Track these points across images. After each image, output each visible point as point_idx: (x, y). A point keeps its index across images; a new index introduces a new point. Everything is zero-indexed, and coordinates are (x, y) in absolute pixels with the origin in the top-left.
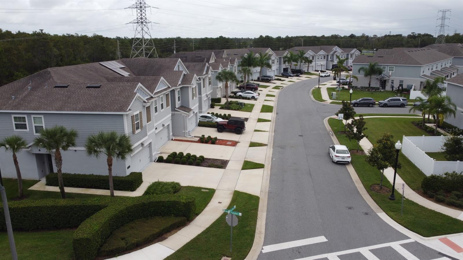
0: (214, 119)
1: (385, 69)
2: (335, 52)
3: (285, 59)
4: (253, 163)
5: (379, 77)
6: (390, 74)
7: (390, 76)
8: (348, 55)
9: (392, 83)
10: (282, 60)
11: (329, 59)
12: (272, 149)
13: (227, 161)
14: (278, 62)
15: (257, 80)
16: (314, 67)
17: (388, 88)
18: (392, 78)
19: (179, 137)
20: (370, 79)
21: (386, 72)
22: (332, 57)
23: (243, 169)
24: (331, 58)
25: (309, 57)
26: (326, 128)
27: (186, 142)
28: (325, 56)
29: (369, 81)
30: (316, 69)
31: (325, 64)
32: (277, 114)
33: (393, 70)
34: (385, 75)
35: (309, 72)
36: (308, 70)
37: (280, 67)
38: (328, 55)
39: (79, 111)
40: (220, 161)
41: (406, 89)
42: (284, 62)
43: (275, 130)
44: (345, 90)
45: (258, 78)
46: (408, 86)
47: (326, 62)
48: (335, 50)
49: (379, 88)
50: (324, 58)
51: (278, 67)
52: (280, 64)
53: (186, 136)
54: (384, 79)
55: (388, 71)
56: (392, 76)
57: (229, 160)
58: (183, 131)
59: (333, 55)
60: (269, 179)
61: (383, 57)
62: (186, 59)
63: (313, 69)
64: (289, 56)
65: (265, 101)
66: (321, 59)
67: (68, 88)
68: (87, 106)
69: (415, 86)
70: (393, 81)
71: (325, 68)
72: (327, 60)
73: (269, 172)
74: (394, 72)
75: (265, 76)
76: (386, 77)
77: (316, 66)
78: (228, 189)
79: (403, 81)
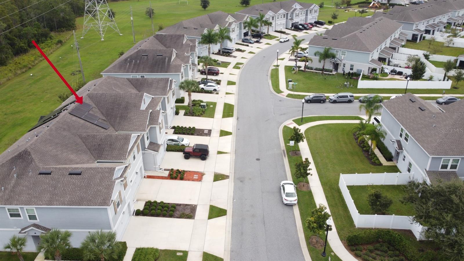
0: (180, 142)
1: (338, 53)
2: (295, 9)
3: (245, 25)
4: (217, 208)
5: (333, 60)
6: (343, 58)
7: (342, 60)
8: (307, 11)
9: (344, 66)
10: (242, 25)
11: (289, 17)
12: (233, 183)
13: (195, 205)
14: (238, 28)
15: (218, 53)
16: (274, 27)
17: (340, 71)
18: (344, 62)
19: (150, 172)
20: (324, 63)
21: (338, 56)
22: (292, 15)
23: (210, 218)
24: (290, 16)
25: (269, 18)
26: (280, 144)
27: (158, 178)
28: (284, 15)
29: (323, 65)
30: (276, 28)
31: (285, 23)
32: (237, 119)
33: (345, 55)
34: (338, 59)
35: (269, 33)
36: (268, 32)
37: (240, 33)
38: (287, 14)
39: (67, 205)
40: (189, 207)
41: (356, 73)
42: (245, 28)
43: (235, 150)
44: (301, 72)
45: (219, 51)
46: (358, 70)
47: (285, 20)
48: (295, 8)
49: (332, 70)
50: (284, 17)
51: (239, 32)
52: (240, 29)
53: (157, 171)
54: (337, 63)
55: (341, 55)
56: (344, 60)
57: (197, 205)
58: (154, 166)
59: (292, 13)
60: (231, 231)
61: (336, 40)
62: (147, 58)
63: (273, 29)
64: (249, 20)
65: (226, 95)
66: (281, 18)
67: (51, 175)
68: (73, 200)
69: (363, 71)
70: (344, 64)
71: (285, 26)
72: (287, 18)
73: (231, 221)
74: (346, 56)
75: (225, 49)
76: (338, 61)
77: (276, 25)
78: (198, 250)
79: (353, 65)
